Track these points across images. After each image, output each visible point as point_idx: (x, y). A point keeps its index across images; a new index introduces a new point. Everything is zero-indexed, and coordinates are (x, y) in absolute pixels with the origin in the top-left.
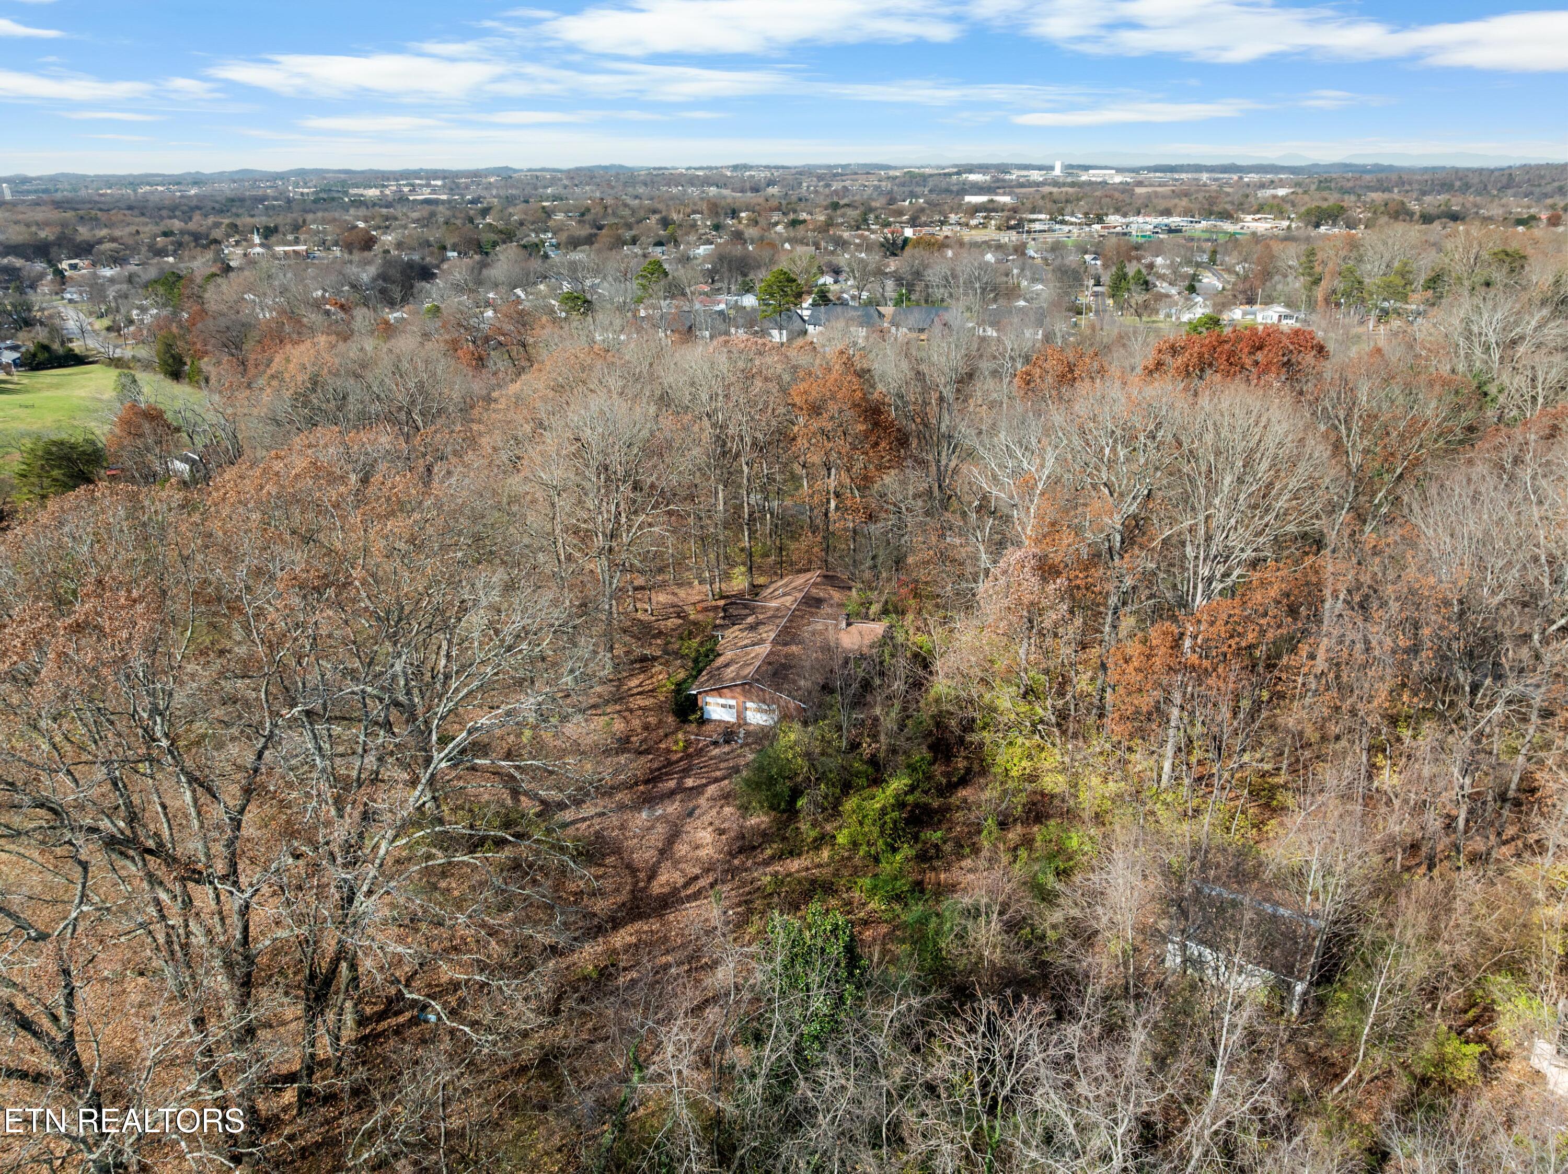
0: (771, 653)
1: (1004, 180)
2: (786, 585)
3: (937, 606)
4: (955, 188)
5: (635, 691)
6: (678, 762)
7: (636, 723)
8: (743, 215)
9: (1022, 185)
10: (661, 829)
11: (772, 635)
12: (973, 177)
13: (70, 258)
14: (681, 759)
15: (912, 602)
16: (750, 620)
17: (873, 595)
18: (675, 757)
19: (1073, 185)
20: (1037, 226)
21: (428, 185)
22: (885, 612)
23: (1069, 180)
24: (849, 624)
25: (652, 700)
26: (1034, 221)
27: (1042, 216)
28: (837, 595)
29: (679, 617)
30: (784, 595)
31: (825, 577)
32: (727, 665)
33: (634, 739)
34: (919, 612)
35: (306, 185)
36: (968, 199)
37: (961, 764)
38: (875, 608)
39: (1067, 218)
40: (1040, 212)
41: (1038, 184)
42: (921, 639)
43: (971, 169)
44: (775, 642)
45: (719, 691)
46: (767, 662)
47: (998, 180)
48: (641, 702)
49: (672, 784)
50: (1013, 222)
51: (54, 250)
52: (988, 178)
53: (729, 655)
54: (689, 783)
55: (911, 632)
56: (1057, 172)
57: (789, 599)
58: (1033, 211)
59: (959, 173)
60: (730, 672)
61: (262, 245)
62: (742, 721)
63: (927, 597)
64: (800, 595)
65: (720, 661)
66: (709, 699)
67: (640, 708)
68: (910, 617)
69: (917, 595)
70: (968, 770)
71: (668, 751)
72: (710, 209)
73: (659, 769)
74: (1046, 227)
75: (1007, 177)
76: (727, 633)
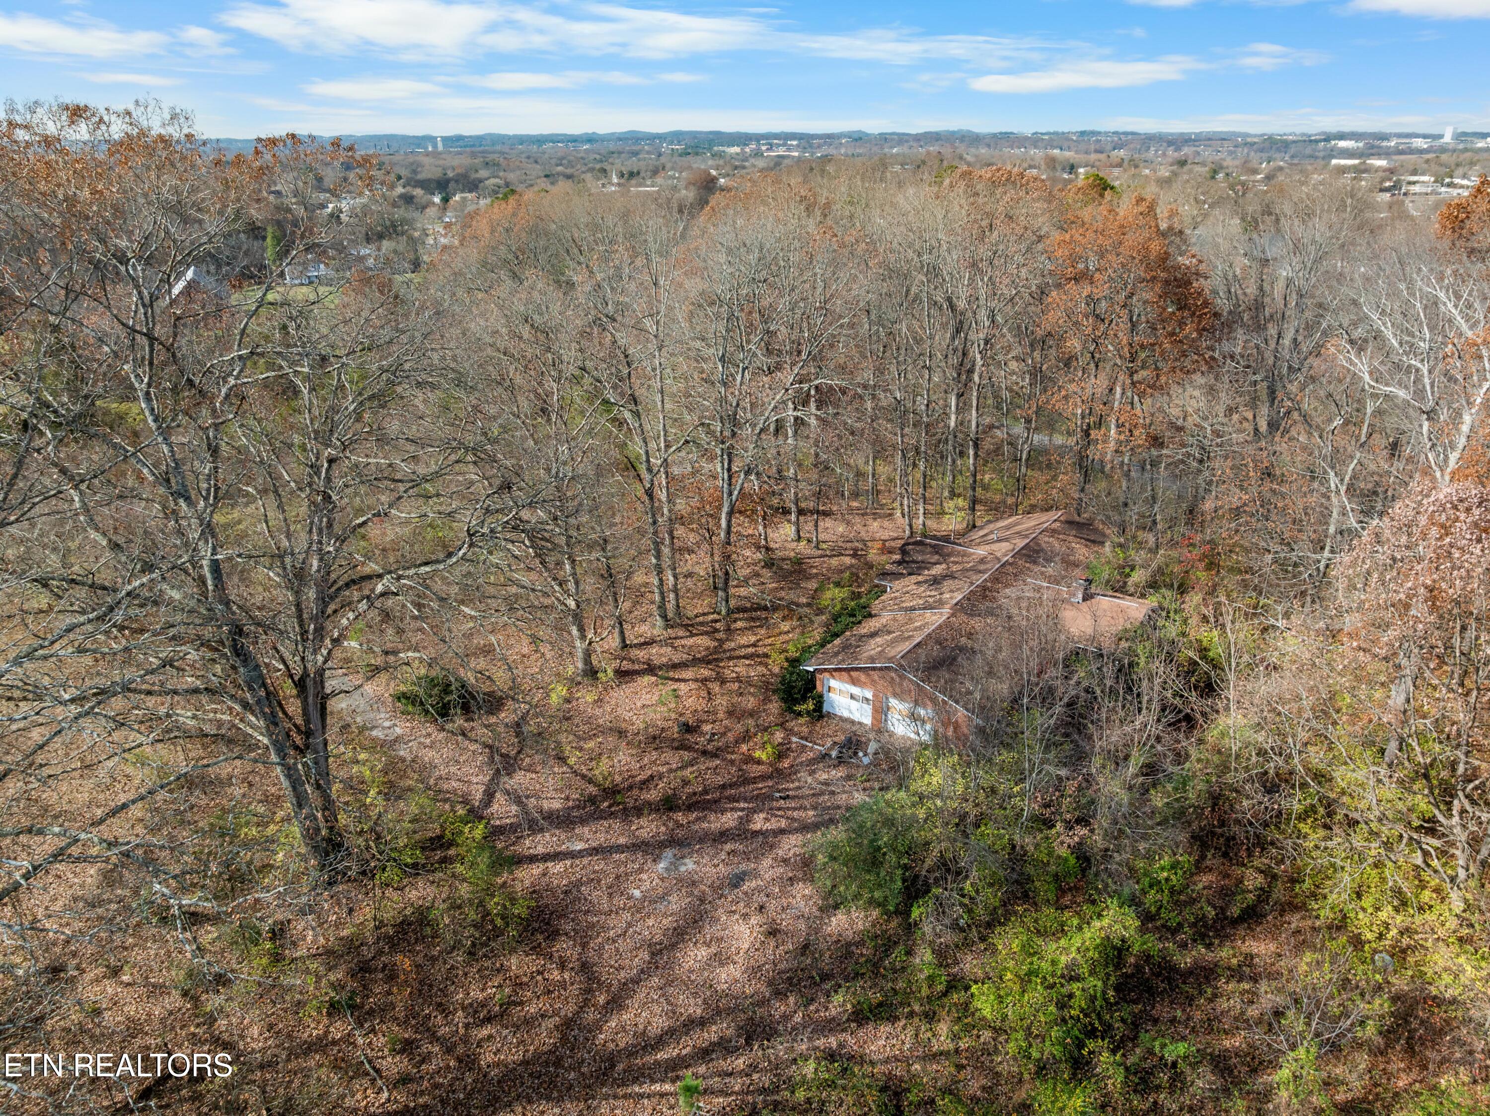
0: (947, 624)
1: (1379, 147)
2: (1008, 528)
3: (1245, 585)
4: (1321, 154)
5: (743, 652)
6: (754, 780)
7: (722, 702)
8: (1081, 170)
9: (1402, 152)
10: (677, 903)
11: (959, 596)
12: (1342, 144)
13: (462, 191)
14: (763, 778)
15: (1202, 575)
16: (937, 570)
17: (1139, 557)
18: (755, 770)
19: (1466, 150)
20: (1416, 188)
21: (784, 145)
22: (1153, 585)
23: (1461, 146)
24: (1087, 597)
25: (761, 669)
26: (1414, 183)
27: (1425, 178)
28: (1081, 551)
29: (854, 555)
30: (999, 541)
31: (1070, 523)
32: (873, 635)
33: (707, 728)
34: (1212, 591)
35: (679, 143)
36: (1334, 162)
37: (1253, 880)
38: (1138, 577)
39: (1456, 181)
40: (1423, 174)
41: (1421, 151)
42: (1210, 636)
43: (1342, 136)
44: (959, 608)
45: (849, 673)
46: (936, 638)
47: (1373, 147)
48: (741, 668)
49: (729, 820)
50: (1387, 184)
51: (452, 185)
52: (1361, 145)
53: (885, 618)
54: (759, 822)
55: (1194, 621)
56: (1447, 139)
57: (1005, 546)
58: (1414, 172)
59: (1325, 140)
60: (873, 647)
61: (619, 185)
62: (880, 727)
63: (1231, 570)
64: (1021, 543)
65: (871, 625)
66: (833, 683)
67: (738, 679)
68: (1194, 599)
69: (1212, 565)
70: (1264, 894)
71: (749, 759)
72: (1047, 164)
73: (723, 787)
74: (1429, 190)
75: (1385, 144)
76: (898, 584)
